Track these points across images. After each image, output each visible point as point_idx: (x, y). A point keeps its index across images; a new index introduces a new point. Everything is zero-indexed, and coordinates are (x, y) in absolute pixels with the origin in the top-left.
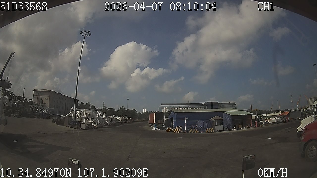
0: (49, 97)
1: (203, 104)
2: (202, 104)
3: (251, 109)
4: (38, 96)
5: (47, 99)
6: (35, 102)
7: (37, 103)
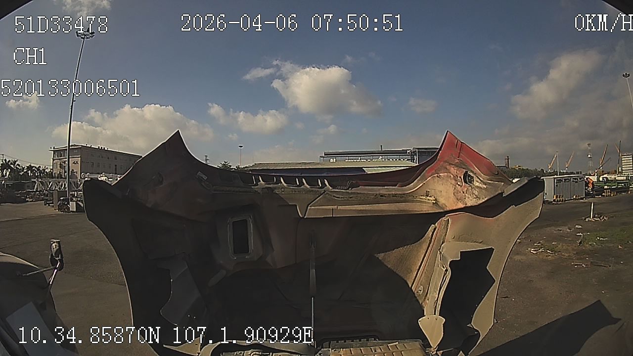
0: (80, 158)
1: (408, 151)
2: (406, 153)
3: (507, 166)
4: (61, 159)
5: (77, 162)
6: (56, 172)
7: (60, 173)
